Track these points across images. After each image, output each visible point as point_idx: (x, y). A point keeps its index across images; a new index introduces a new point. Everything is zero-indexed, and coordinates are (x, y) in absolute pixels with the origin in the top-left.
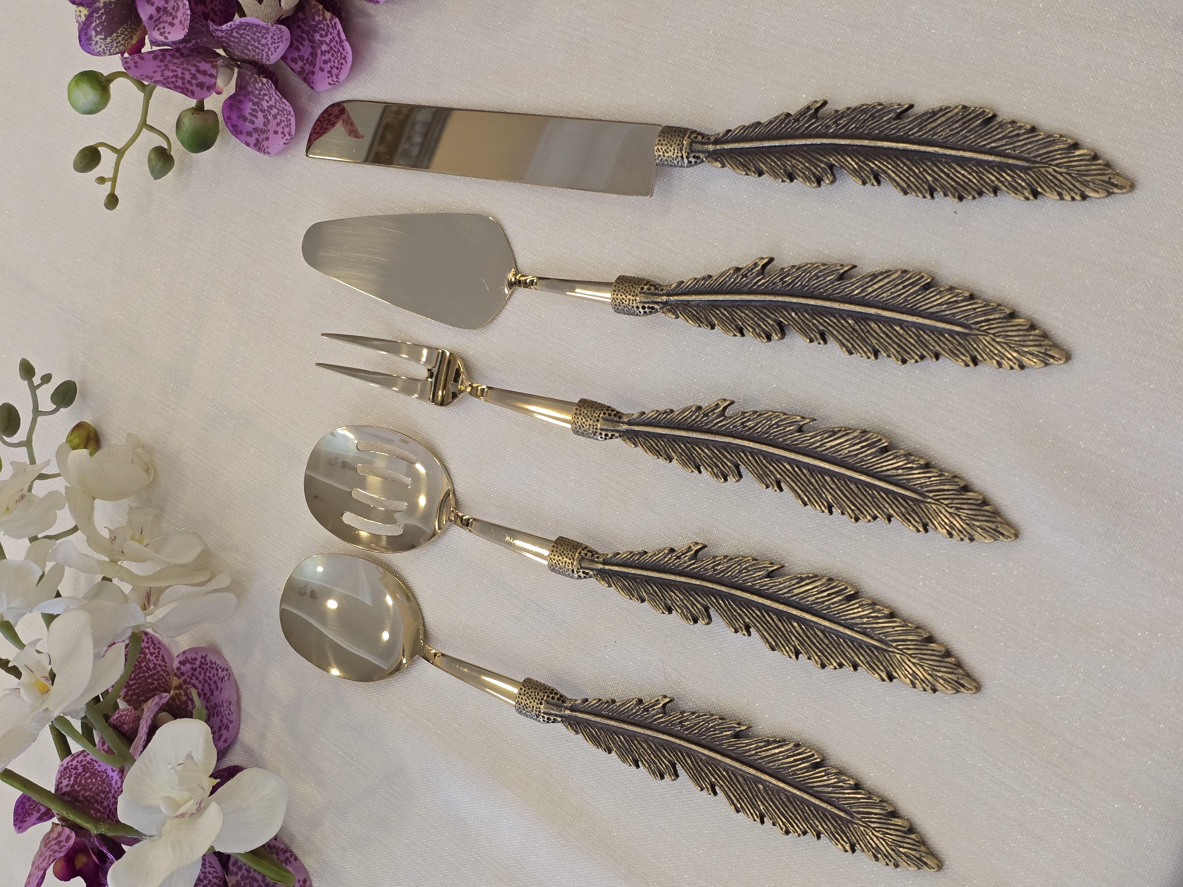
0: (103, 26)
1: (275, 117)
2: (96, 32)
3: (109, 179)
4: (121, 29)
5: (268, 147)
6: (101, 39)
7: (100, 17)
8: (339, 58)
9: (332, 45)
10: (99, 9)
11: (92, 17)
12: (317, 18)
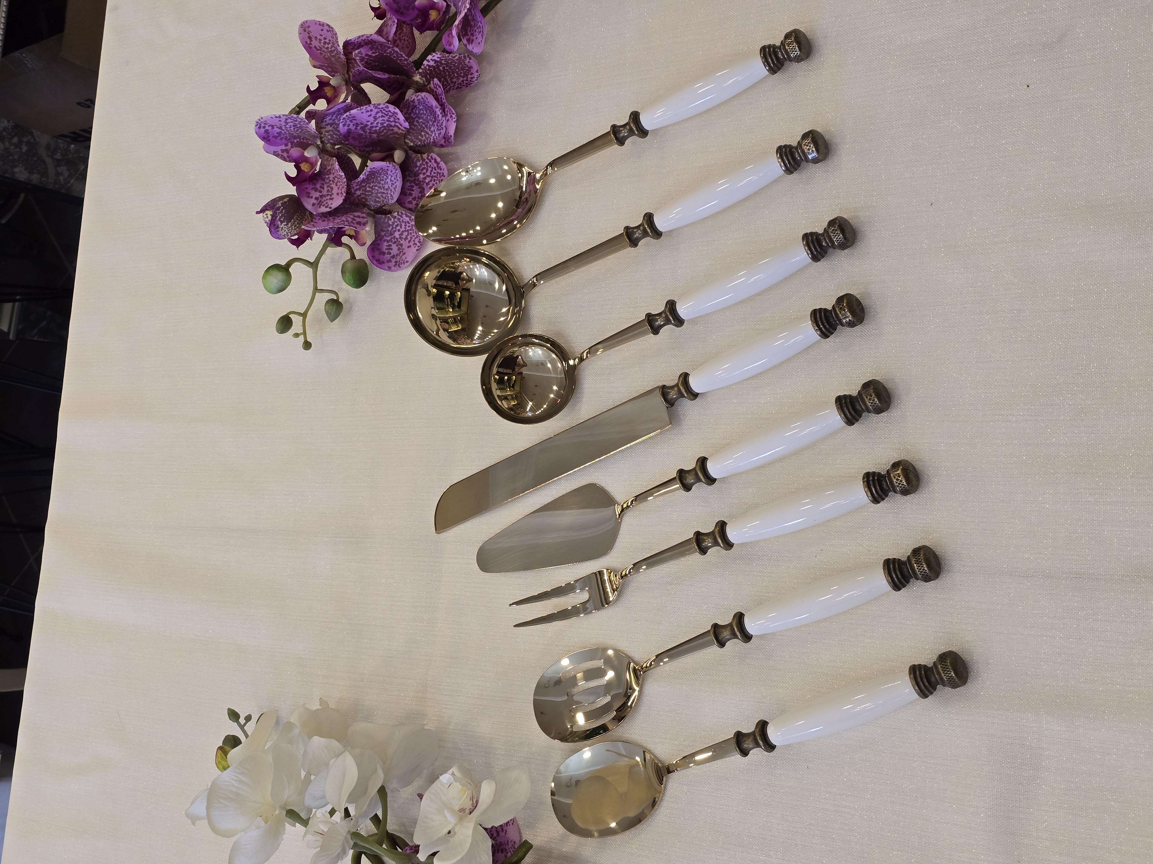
0: (285, 216)
1: (406, 239)
2: (281, 221)
3: (301, 334)
4: (296, 216)
5: (406, 258)
6: (285, 225)
7: (281, 212)
8: (439, 178)
9: (433, 174)
10: (280, 207)
11: (277, 213)
12: (418, 164)
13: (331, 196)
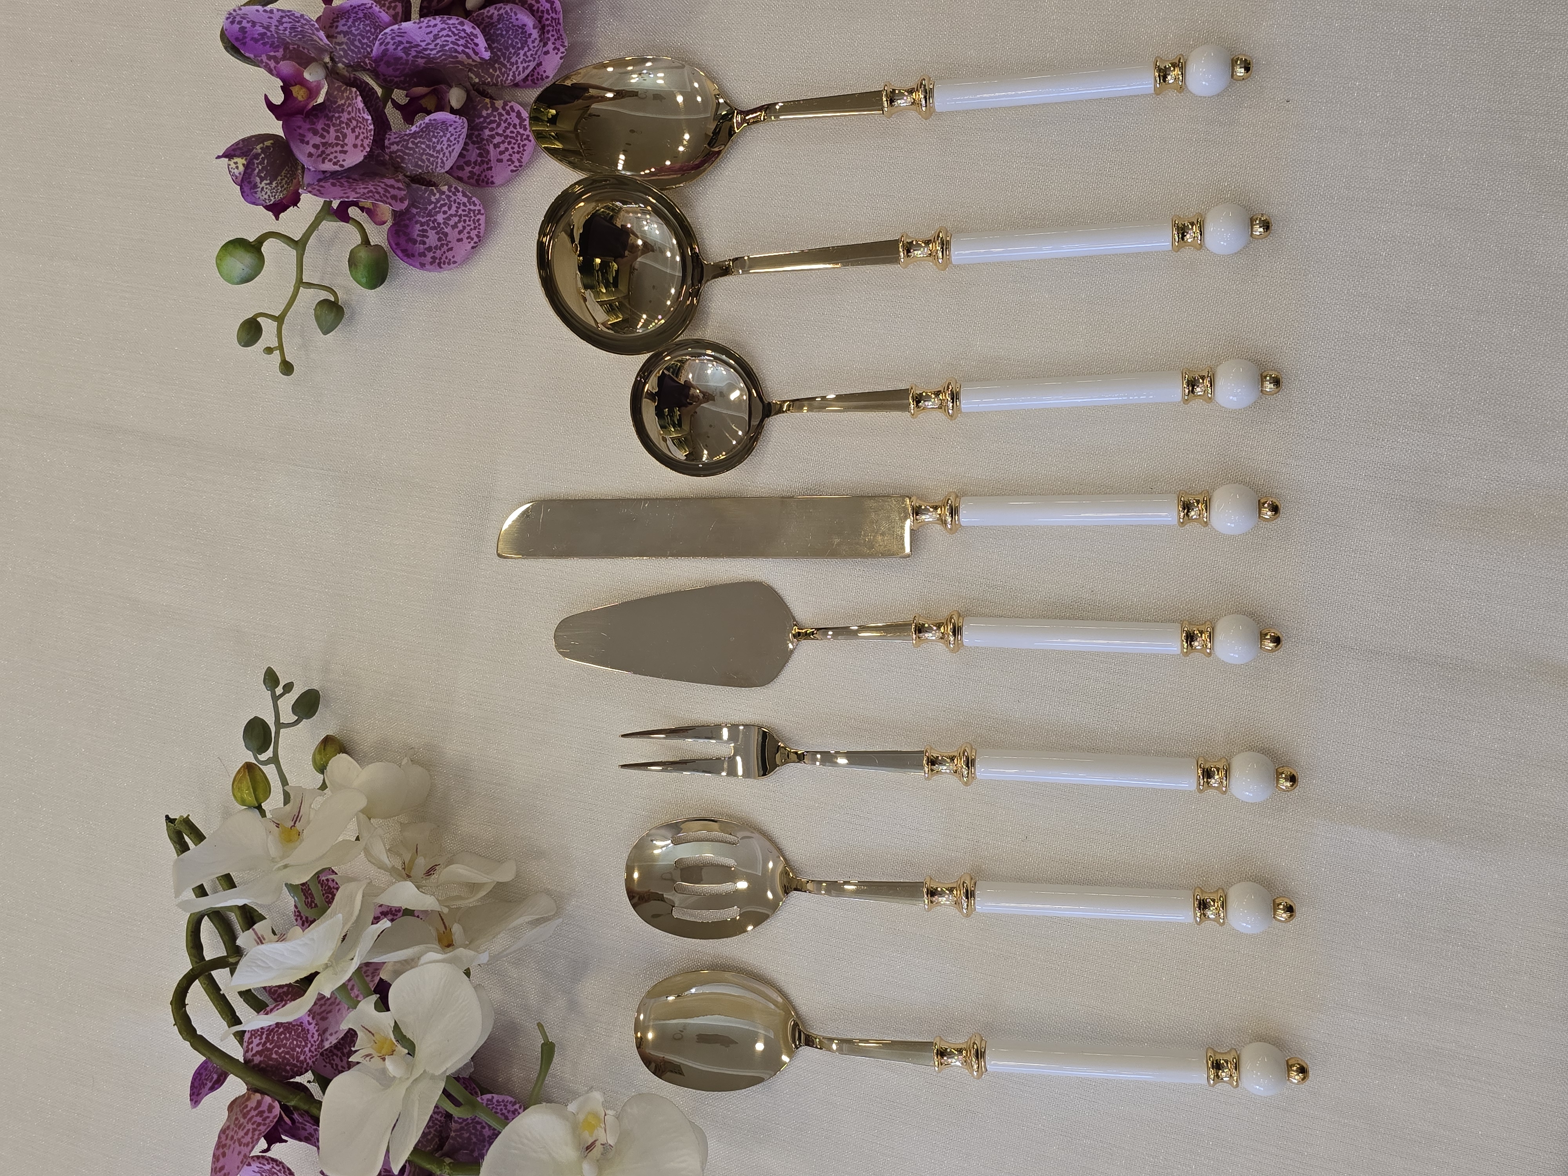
0: (268, 171)
2: (261, 177)
3: (275, 349)
4: (284, 172)
5: (453, 257)
6: (266, 184)
7: (262, 163)
8: (519, 141)
9: (508, 131)
10: (259, 154)
11: (253, 162)
12: (484, 113)
13: (342, 146)
